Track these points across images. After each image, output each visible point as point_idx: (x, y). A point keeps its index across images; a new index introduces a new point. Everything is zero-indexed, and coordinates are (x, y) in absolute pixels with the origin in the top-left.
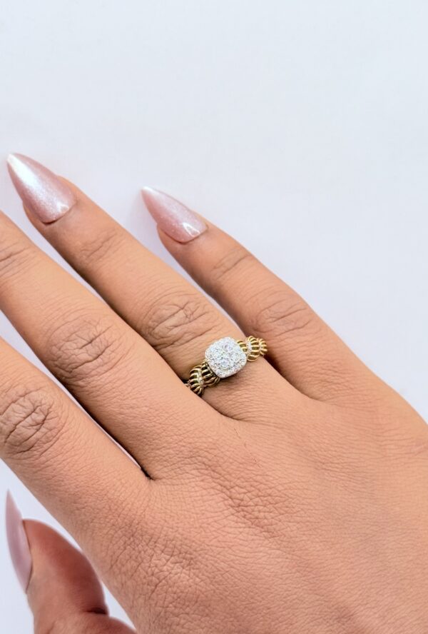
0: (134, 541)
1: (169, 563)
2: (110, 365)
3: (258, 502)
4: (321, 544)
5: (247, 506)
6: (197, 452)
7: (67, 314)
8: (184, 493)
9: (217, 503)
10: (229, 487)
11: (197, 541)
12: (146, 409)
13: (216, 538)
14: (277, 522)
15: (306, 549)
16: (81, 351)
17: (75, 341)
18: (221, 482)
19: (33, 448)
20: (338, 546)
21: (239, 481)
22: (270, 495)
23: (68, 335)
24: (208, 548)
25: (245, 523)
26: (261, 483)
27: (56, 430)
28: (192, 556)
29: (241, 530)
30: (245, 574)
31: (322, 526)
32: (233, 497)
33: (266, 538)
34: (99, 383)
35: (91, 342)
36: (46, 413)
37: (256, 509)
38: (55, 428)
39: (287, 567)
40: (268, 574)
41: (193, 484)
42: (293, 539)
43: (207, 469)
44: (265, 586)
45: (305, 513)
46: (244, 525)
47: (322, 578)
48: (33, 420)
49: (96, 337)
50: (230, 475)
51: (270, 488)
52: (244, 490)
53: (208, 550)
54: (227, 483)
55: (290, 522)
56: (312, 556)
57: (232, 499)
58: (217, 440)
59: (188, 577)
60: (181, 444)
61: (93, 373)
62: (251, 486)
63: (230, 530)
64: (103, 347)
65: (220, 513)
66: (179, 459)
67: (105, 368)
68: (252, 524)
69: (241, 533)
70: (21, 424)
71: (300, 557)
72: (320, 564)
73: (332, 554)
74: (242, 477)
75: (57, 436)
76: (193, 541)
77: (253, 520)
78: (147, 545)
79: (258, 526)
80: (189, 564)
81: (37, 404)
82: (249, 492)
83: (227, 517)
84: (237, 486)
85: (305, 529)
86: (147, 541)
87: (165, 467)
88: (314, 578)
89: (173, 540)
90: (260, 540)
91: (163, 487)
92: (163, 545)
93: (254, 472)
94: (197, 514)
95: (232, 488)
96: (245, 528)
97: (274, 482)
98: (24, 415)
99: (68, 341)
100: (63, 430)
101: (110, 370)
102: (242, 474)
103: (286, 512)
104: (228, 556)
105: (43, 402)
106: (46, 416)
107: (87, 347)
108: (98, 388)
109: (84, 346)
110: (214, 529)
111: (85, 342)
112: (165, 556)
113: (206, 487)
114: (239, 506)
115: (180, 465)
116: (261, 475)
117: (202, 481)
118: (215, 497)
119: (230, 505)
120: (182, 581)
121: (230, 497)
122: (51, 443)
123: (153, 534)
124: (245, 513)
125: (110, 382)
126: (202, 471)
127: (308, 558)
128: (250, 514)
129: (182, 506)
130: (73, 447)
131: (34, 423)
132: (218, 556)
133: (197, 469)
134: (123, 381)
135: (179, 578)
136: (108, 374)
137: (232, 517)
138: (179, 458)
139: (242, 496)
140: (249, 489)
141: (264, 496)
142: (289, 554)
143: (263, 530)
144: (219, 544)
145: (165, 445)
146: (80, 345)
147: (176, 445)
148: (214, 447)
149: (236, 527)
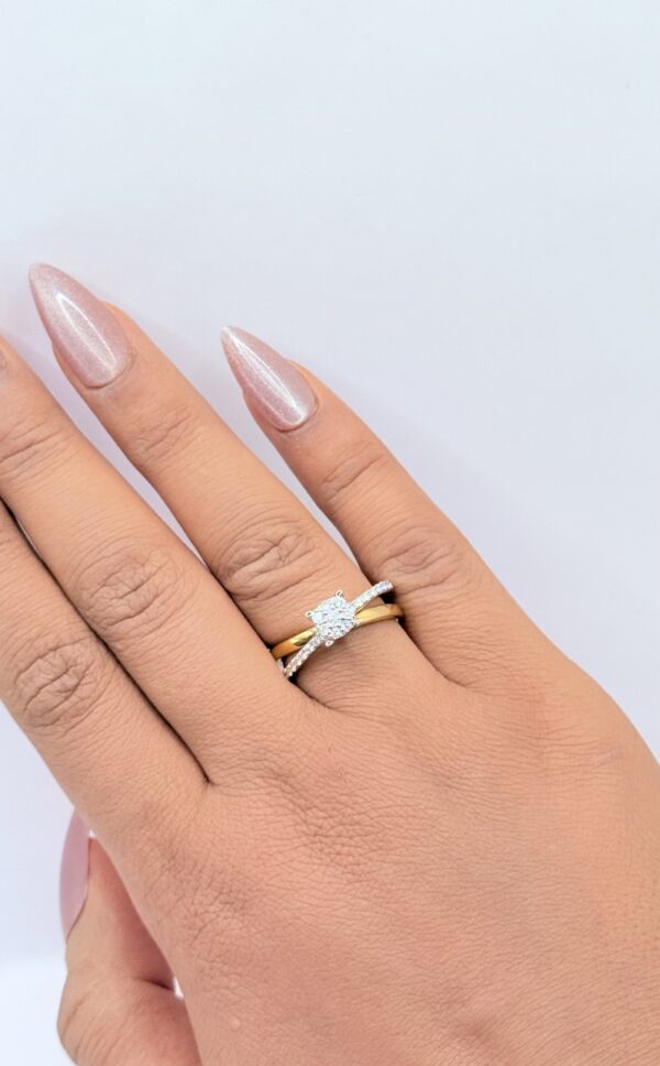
0: (175, 865)
1: (217, 902)
2: (157, 622)
3: (341, 832)
4: (428, 895)
6: (265, 754)
7: (105, 544)
8: (243, 809)
9: (285, 827)
10: (304, 808)
11: (253, 878)
12: (200, 689)
13: (277, 875)
14: (367, 861)
15: (405, 902)
16: (122, 601)
17: (114, 587)
18: (294, 800)
19: (57, 723)
21: (318, 800)
22: (358, 823)
23: (105, 577)
24: (267, 888)
25: (321, 859)
26: (347, 806)
28: (247, 898)
29: (315, 867)
30: (316, 930)
31: (431, 870)
32: (309, 822)
33: (350, 882)
35: (135, 590)
36: (80, 676)
37: (338, 840)
39: (377, 925)
40: (349, 932)
41: (255, 798)
42: (389, 886)
43: (276, 779)
44: (343, 949)
45: (407, 850)
46: (319, 862)
48: (63, 684)
49: (143, 583)
51: (359, 814)
52: (322, 814)
53: (267, 891)
54: (301, 802)
55: (384, 862)
57: (307, 824)
58: (293, 739)
59: (240, 925)
60: (243, 740)
61: (135, 632)
62: (334, 809)
63: (301, 866)
64: (151, 597)
65: (287, 842)
66: (240, 762)
67: (150, 627)
68: (332, 861)
69: (314, 871)
70: (44, 689)
71: (396, 912)
74: (322, 796)
75: (90, 709)
76: (248, 878)
77: (333, 856)
79: (339, 864)
80: (242, 908)
81: (70, 664)
82: (330, 817)
83: (296, 848)
84: (316, 807)
85: (405, 873)
86: (190, 868)
87: (222, 770)
88: (415, 942)
89: (221, 873)
90: (341, 884)
91: (219, 796)
92: (209, 877)
93: (339, 790)
95: (309, 809)
96: (321, 865)
97: (366, 805)
98: (52, 676)
99: (104, 585)
100: (100, 701)
101: (155, 630)
102: (322, 792)
103: (381, 848)
104: (294, 902)
105: (79, 661)
106: (80, 681)
107: (129, 596)
108: (137, 655)
109: (125, 595)
110: (277, 863)
111: (127, 590)
112: (213, 892)
113: (273, 803)
114: (316, 835)
115: (241, 770)
116: (346, 795)
117: (269, 794)
118: (284, 818)
119: (303, 832)
120: (233, 929)
121: (305, 822)
122: (82, 717)
123: (197, 860)
124: (323, 845)
125: (155, 648)
126: (269, 781)
127: (407, 914)
128: (330, 847)
129: (237, 827)
131: (63, 689)
132: (280, 901)
133: (263, 777)
134: (173, 647)
135: (229, 924)
136: (153, 635)
137: (304, 848)
138: (240, 759)
139: (320, 821)
140: (331, 813)
141: (351, 825)
142: (381, 906)
143: (347, 870)
144: (282, 885)
145: (221, 740)
146: (120, 593)
147: (236, 742)
148: (289, 750)
149: (308, 863)
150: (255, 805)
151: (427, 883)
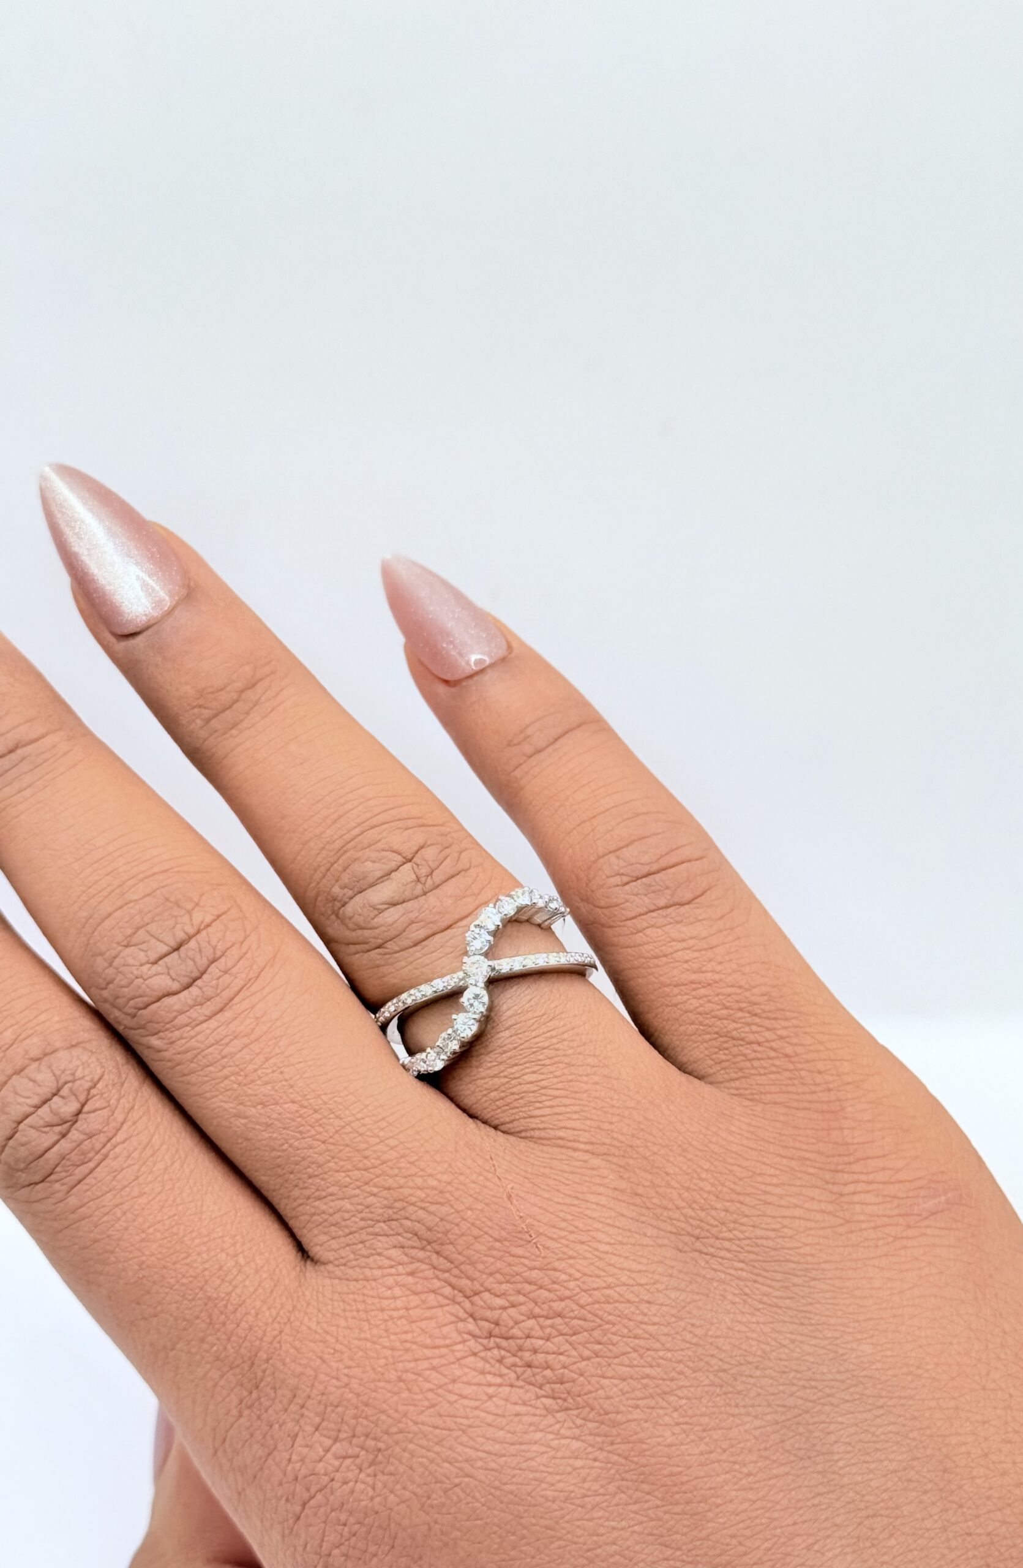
0: (259, 1398)
1: (329, 1456)
2: (217, 1003)
3: (532, 1329)
4: (677, 1430)
5: (507, 1339)
6: (404, 1208)
7: (130, 883)
8: (369, 1301)
9: (440, 1327)
10: (469, 1293)
11: (391, 1412)
12: (294, 1107)
13: (433, 1406)
14: (576, 1376)
15: (641, 1441)
16: (156, 968)
17: (144, 946)
18: (453, 1280)
19: (53, 1177)
20: (717, 1434)
21: (491, 1279)
22: (560, 1315)
23: (129, 931)
24: (415, 1428)
25: (501, 1376)
26: (541, 1287)
27: (102, 1138)
28: (381, 1445)
29: (491, 1390)
30: (498, 1493)
31: (680, 1388)
32: (477, 1315)
33: (549, 1411)
34: (193, 1043)
35: (177, 949)
36: (82, 1098)
37: (527, 1344)
38: (100, 1132)
39: (596, 1480)
40: (550, 1494)
41: (390, 1281)
42: (612, 1416)
43: (423, 1249)
44: (543, 1522)
45: (641, 1357)
46: (498, 1380)
47: (677, 1509)
48: (54, 1113)
49: (190, 938)
50: (473, 1264)
51: (561, 1299)
52: (500, 1302)
53: (415, 1434)
54: (464, 1283)
55: (602, 1376)
56: (653, 1456)
57: (475, 1319)
58: (449, 1183)
59: (371, 1493)
60: (367, 1188)
61: (182, 1019)
62: (519, 1292)
63: (468, 1390)
64: (205, 961)
65: (444, 1351)
66: (362, 1224)
67: (207, 1009)
68: (518, 1378)
69: (490, 1397)
70: (26, 1122)
71: (626, 1458)
72: (672, 1475)
73: (702, 1454)
74: (498, 1271)
75: (104, 1151)
76: (383, 1412)
77: (519, 1370)
78: (286, 1410)
79: (530, 1383)
81: (63, 1080)
82: (513, 1306)
83: (458, 1360)
84: (489, 1291)
85: (638, 1394)
86: (285, 1401)
87: (334, 1238)
88: (658, 1507)
89: (337, 1406)
90: (534, 1415)
91: (327, 1281)
92: (317, 1414)
93: (526, 1262)
94: (393, 1349)
95: (476, 1294)
96: (500, 1385)
97: (572, 1284)
98: (36, 1100)
99: (127, 946)
100: (119, 1138)
101: (216, 1014)
102: (499, 1264)
103: (597, 1355)
104: (459, 1449)
105: (79, 1074)
106: (83, 1106)
107: (168, 959)
108: (189, 1055)
109: (161, 958)
110: (428, 1386)
111: (165, 949)
112: (322, 1439)
113: (419, 1288)
114: (490, 1335)
115: (364, 1237)
116: (540, 1269)
117: (412, 1274)
118: (439, 1312)
119: (469, 1333)
120: (358, 1500)
121: (471, 1315)
122: (91, 1165)
123: (297, 1388)
124: (503, 1353)
125: (217, 1042)
126: (413, 1252)
127: (643, 1461)
128: (515, 1355)
129: (361, 1330)
130: (137, 1178)
131: (56, 1120)
132: (437, 1448)
133: (402, 1247)
134: (245, 1040)
135: (352, 1492)
136: (213, 1023)
137: (472, 1359)
139: (497, 1313)
140: (512, 1298)
141: (547, 1318)
142: (601, 1449)
143: (543, 1393)
144: (439, 1422)
145: (333, 1189)
146: (153, 956)
147: (357, 1192)
148: (442, 1200)
149: (479, 1384)
150: (389, 1293)
151: (676, 1410)
